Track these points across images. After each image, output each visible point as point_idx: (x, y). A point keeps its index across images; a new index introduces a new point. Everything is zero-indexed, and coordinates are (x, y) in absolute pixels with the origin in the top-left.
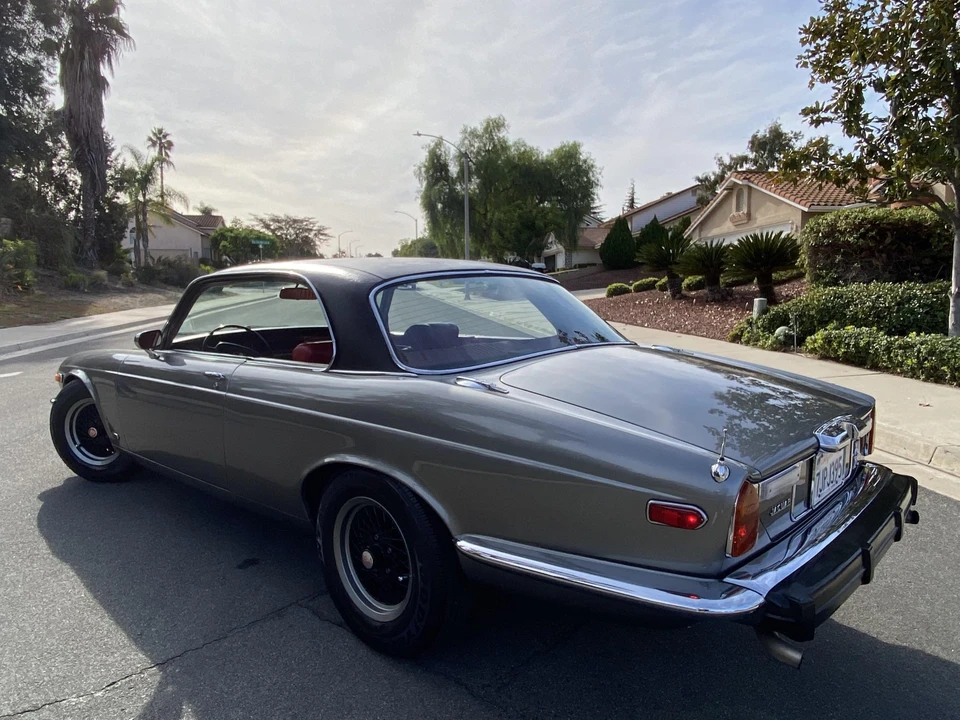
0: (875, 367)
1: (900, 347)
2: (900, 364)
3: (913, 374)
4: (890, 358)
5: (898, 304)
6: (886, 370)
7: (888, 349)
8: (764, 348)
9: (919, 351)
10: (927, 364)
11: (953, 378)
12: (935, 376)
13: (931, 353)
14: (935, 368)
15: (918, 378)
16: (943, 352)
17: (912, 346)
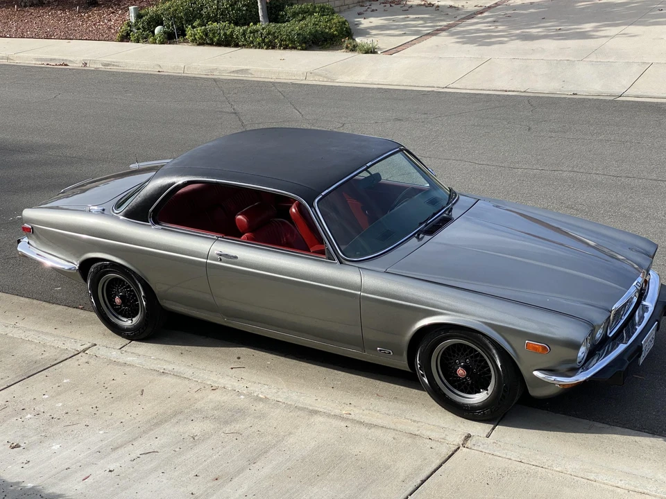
0: (237, 45)
1: (251, 32)
2: (252, 42)
3: (259, 46)
4: (245, 39)
5: (231, 6)
6: (244, 46)
7: (244, 34)
8: (155, 43)
9: (262, 34)
10: (267, 40)
11: (281, 46)
12: (271, 46)
13: (269, 34)
14: (270, 41)
15: (262, 48)
16: (274, 33)
17: (257, 31)
